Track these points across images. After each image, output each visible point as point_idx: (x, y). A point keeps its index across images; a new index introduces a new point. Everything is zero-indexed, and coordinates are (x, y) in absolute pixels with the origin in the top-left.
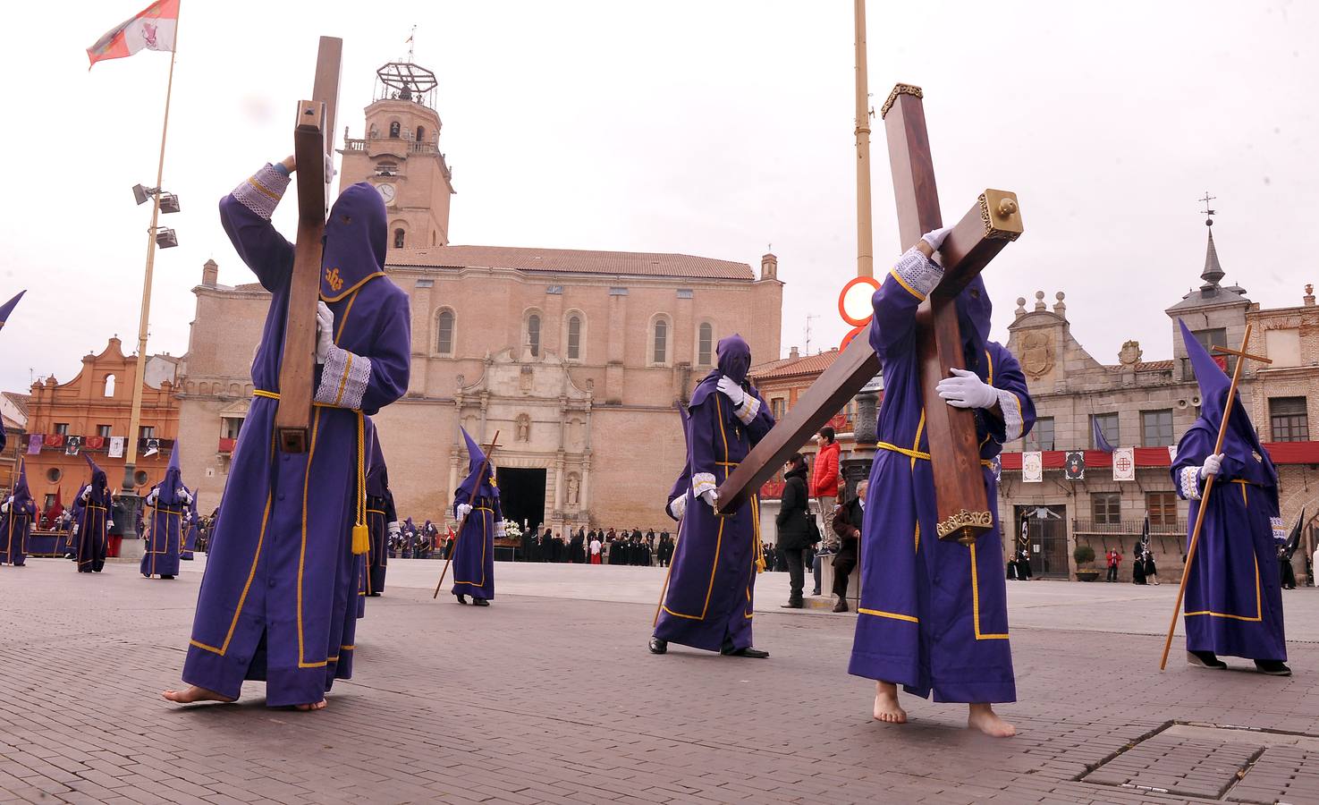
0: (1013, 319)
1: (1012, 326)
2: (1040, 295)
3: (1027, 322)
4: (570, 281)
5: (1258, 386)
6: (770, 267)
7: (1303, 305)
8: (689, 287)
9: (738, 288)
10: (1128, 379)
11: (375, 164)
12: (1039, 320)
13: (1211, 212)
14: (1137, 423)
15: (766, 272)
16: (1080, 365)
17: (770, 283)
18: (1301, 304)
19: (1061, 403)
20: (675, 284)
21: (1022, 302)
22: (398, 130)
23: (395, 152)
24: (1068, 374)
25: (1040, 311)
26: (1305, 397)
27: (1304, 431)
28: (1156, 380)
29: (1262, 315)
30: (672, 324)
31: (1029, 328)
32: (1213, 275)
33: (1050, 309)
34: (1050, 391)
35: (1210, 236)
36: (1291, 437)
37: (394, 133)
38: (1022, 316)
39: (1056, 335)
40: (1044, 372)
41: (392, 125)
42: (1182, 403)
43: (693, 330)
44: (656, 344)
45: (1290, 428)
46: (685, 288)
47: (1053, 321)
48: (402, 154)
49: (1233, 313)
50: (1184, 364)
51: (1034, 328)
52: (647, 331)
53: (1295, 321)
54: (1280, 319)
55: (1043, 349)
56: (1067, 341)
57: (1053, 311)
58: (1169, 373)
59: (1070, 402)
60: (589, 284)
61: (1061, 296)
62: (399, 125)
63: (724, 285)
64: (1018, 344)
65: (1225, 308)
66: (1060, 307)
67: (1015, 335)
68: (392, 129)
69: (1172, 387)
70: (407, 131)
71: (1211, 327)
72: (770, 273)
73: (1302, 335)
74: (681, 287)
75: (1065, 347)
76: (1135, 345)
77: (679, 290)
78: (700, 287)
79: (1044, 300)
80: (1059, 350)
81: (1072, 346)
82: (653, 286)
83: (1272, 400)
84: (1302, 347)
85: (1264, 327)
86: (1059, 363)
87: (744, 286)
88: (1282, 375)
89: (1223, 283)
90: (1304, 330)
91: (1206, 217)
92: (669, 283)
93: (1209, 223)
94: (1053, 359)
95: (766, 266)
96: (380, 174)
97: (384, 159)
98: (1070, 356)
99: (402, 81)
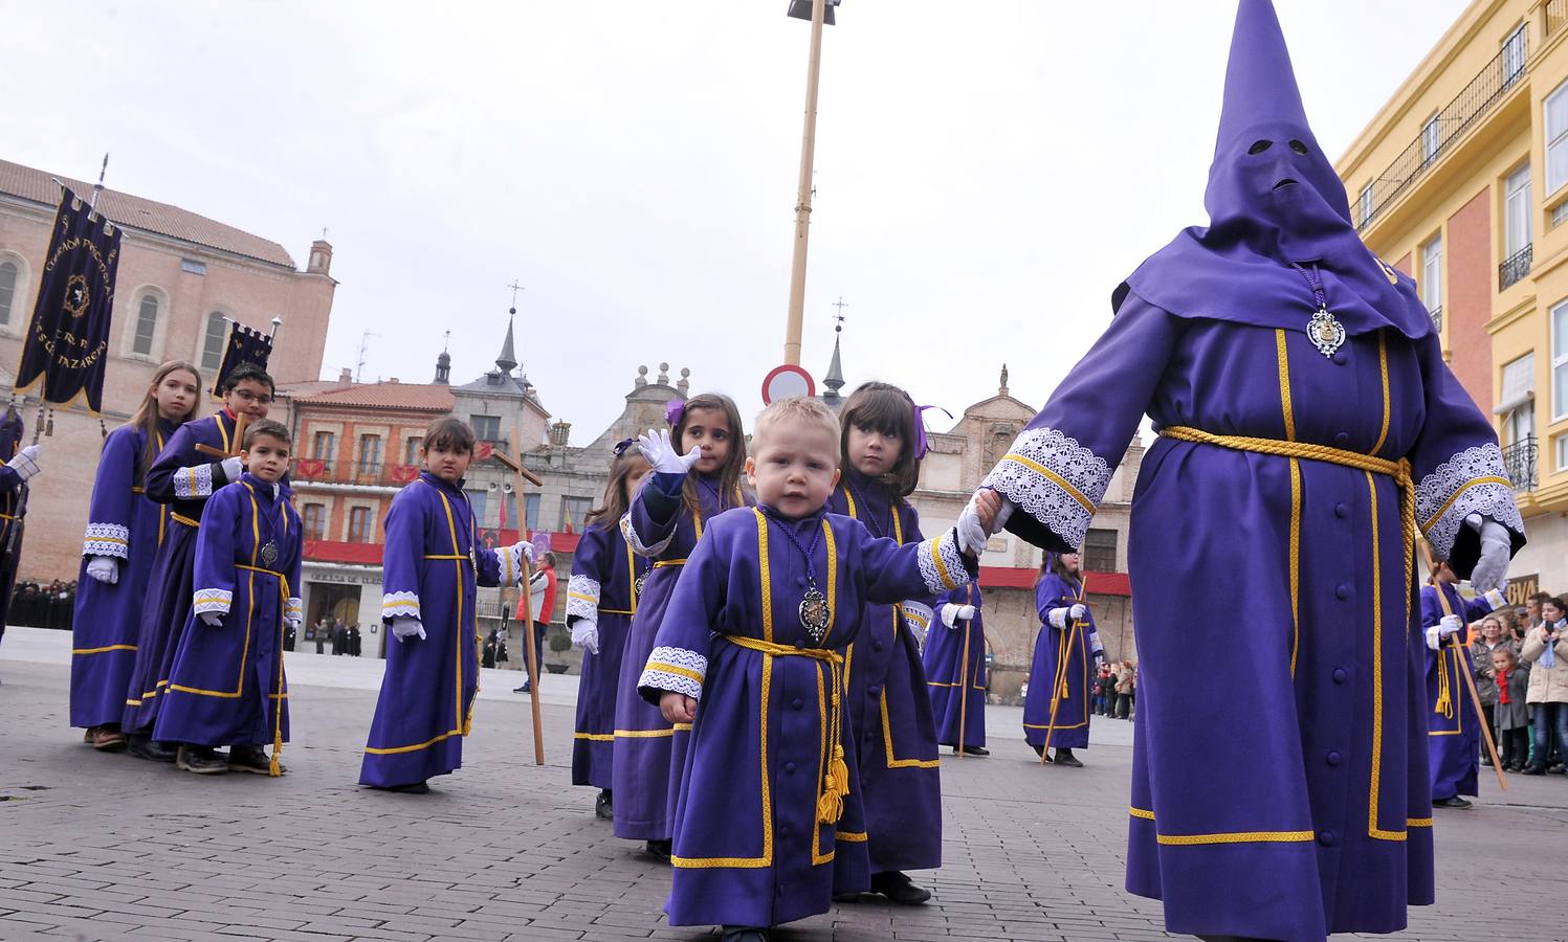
0: (632, 389)
1: (631, 395)
2: (665, 367)
3: (647, 395)
4: (9, 208)
6: (322, 259)
8: (200, 259)
9: (273, 276)
12: (660, 394)
13: (841, 319)
15: (316, 263)
17: (321, 279)
20: (180, 249)
21: (643, 371)
25: (662, 384)
30: (168, 304)
31: (648, 401)
32: (835, 382)
33: (673, 384)
35: (838, 343)
38: (642, 387)
43: (200, 320)
44: (139, 327)
46: (194, 258)
51: (656, 402)
52: (128, 306)
57: (676, 387)
60: (41, 220)
61: (686, 372)
63: (252, 267)
64: (635, 417)
66: (683, 384)
67: (632, 405)
72: (321, 265)
74: (188, 256)
77: (185, 260)
78: (217, 262)
79: (667, 373)
82: (146, 245)
87: (282, 274)
91: (836, 322)
92: (170, 247)
93: (839, 329)
95: (317, 256)
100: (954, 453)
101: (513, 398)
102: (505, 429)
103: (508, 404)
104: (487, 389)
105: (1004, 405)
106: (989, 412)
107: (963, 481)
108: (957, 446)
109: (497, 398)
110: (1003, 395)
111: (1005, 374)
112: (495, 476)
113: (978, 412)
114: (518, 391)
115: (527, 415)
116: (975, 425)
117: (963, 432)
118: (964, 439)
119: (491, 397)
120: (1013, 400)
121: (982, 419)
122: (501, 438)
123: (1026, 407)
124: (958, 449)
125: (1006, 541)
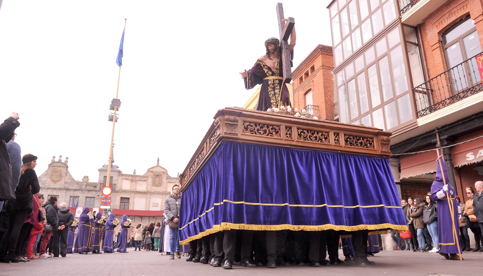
0: (50, 163)
1: (50, 164)
2: (61, 157)
3: (55, 164)
5: (118, 193)
7: (133, 174)
10: (84, 187)
12: (59, 164)
14: (84, 200)
16: (70, 181)
18: (132, 174)
19: (62, 191)
21: (54, 157)
24: (65, 183)
25: (60, 161)
26: (129, 198)
27: (128, 207)
28: (92, 188)
29: (123, 175)
31: (55, 166)
32: (112, 161)
33: (63, 161)
34: (59, 187)
36: (124, 208)
38: (53, 162)
39: (63, 170)
40: (58, 181)
42: (98, 196)
45: (124, 206)
47: (64, 165)
49: (116, 173)
50: (100, 185)
51: (57, 166)
53: (130, 178)
54: (127, 177)
55: (59, 174)
56: (67, 172)
57: (64, 162)
58: (96, 187)
59: (65, 191)
61: (67, 158)
64: (51, 171)
65: (114, 171)
66: (66, 162)
67: (50, 168)
69: (96, 191)
73: (131, 182)
75: (66, 174)
76: (87, 177)
79: (61, 158)
80: (64, 175)
81: (68, 174)
83: (122, 198)
84: (131, 185)
85: (123, 178)
86: (63, 179)
88: (125, 191)
89: (114, 164)
90: (132, 181)
94: (62, 177)
98: (67, 177)
100: (145, 181)
105: (158, 168)
106: (154, 170)
107: (147, 188)
108: (145, 179)
110: (158, 165)
111: (158, 160)
113: (151, 170)
116: (150, 173)
117: (147, 175)
118: (147, 177)
120: (160, 167)
121: (152, 172)
123: (164, 169)
124: (146, 180)
125: (158, 204)
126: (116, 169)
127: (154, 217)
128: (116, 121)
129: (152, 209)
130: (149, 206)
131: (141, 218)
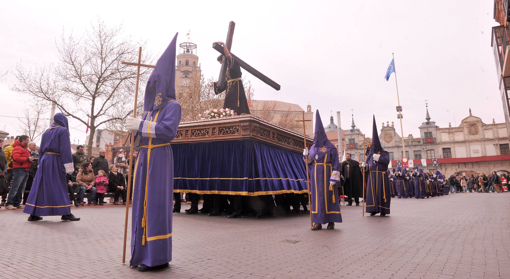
0: (381, 128)
1: (382, 130)
2: (388, 122)
3: (385, 129)
5: (440, 145)
6: (310, 109)
7: (449, 127)
9: (300, 114)
10: (410, 143)
11: (182, 74)
12: (388, 128)
13: (427, 104)
14: (413, 153)
15: (309, 110)
16: (399, 140)
17: (310, 113)
18: (448, 127)
19: (395, 149)
21: (383, 124)
22: (188, 63)
23: (189, 70)
24: (396, 142)
25: (388, 126)
26: (450, 148)
27: (450, 156)
28: (417, 144)
29: (440, 129)
31: (386, 130)
32: (428, 119)
33: (390, 126)
34: (392, 146)
35: (427, 110)
36: (448, 157)
37: (187, 64)
38: (384, 127)
39: (392, 132)
40: (390, 141)
41: (186, 61)
42: (423, 149)
45: (447, 154)
47: (391, 129)
48: (191, 70)
49: (434, 129)
50: (423, 140)
51: (387, 130)
53: (447, 131)
54: (444, 130)
55: (390, 135)
56: (395, 134)
57: (391, 126)
58: (419, 142)
59: (397, 148)
61: (393, 123)
62: (188, 61)
64: (383, 134)
65: (431, 127)
66: (393, 125)
67: (382, 132)
68: (186, 63)
69: (421, 145)
70: (191, 63)
71: (429, 132)
72: (310, 110)
73: (449, 134)
74: (286, 114)
75: (395, 135)
76: (411, 135)
79: (389, 123)
80: (393, 136)
81: (396, 135)
83: (443, 149)
84: (449, 137)
85: (440, 132)
86: (394, 139)
87: (302, 113)
88: (445, 143)
89: (430, 120)
90: (449, 133)
91: (426, 105)
93: (427, 106)
94: (392, 138)
95: (309, 108)
96: (185, 76)
97: (185, 72)
98: (396, 137)
99: (187, 47)
100: (461, 131)
101: (356, 134)
102: (356, 141)
103: (356, 136)
104: (351, 133)
105: (471, 118)
106: (468, 120)
107: (464, 137)
108: (461, 129)
109: (353, 135)
110: (471, 115)
111: (470, 110)
112: (356, 151)
113: (465, 121)
114: (358, 133)
115: (360, 137)
116: (465, 124)
117: (462, 126)
118: (463, 128)
119: (352, 135)
120: (473, 116)
121: (466, 122)
122: (356, 143)
123: (477, 117)
124: (461, 130)
125: (478, 150)
126: (433, 125)
127: (476, 162)
128: (402, 118)
129: (474, 155)
130: (470, 153)
131: (465, 164)
